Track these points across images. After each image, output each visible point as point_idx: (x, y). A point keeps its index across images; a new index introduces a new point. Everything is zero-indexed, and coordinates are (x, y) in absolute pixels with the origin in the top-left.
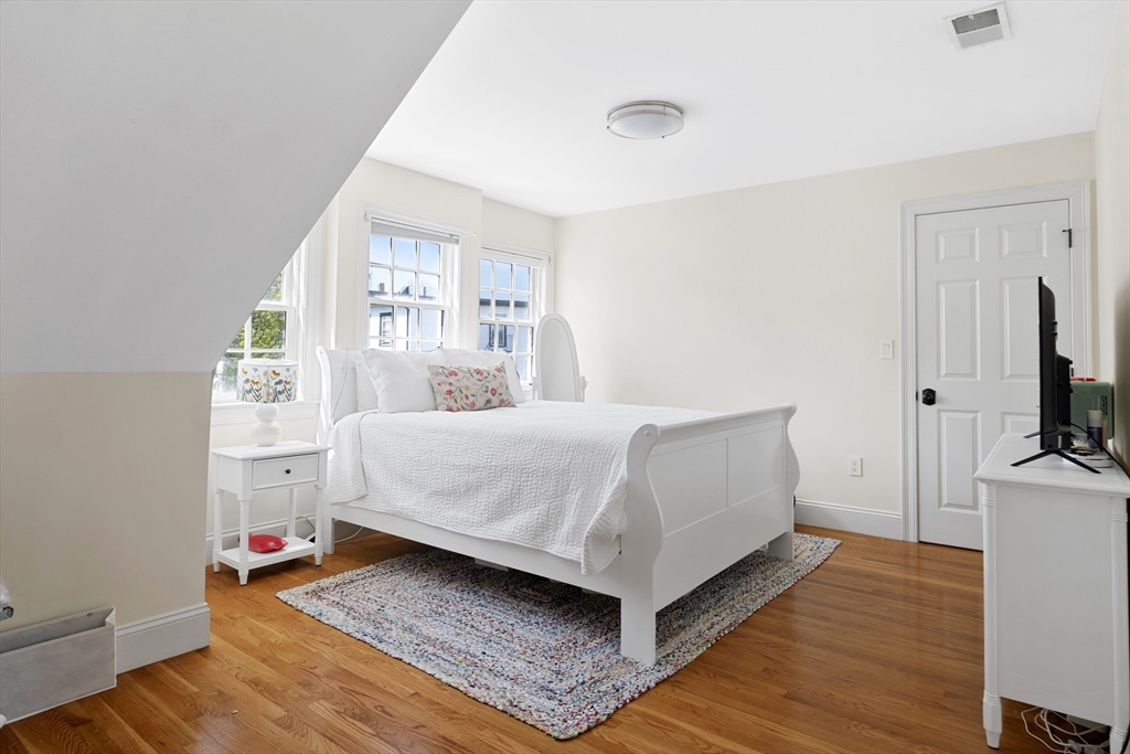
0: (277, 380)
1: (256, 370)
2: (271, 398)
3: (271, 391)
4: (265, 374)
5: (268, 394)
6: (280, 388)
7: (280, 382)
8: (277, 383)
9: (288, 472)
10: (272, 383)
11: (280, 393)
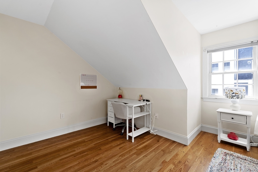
0: (233, 92)
1: (226, 90)
2: (231, 97)
3: (231, 95)
4: (229, 91)
5: (230, 96)
6: (234, 95)
7: (233, 93)
8: (232, 93)
9: (233, 118)
10: (231, 93)
11: (234, 96)
